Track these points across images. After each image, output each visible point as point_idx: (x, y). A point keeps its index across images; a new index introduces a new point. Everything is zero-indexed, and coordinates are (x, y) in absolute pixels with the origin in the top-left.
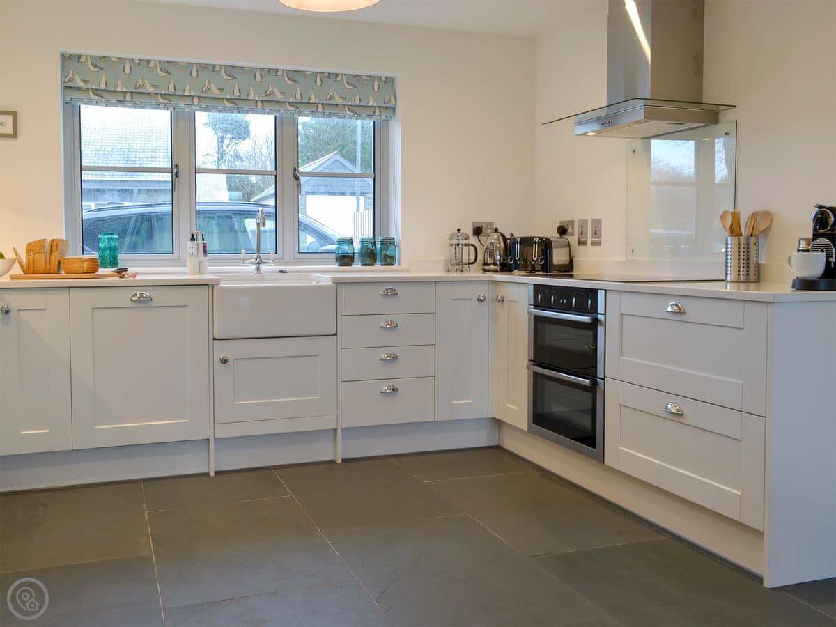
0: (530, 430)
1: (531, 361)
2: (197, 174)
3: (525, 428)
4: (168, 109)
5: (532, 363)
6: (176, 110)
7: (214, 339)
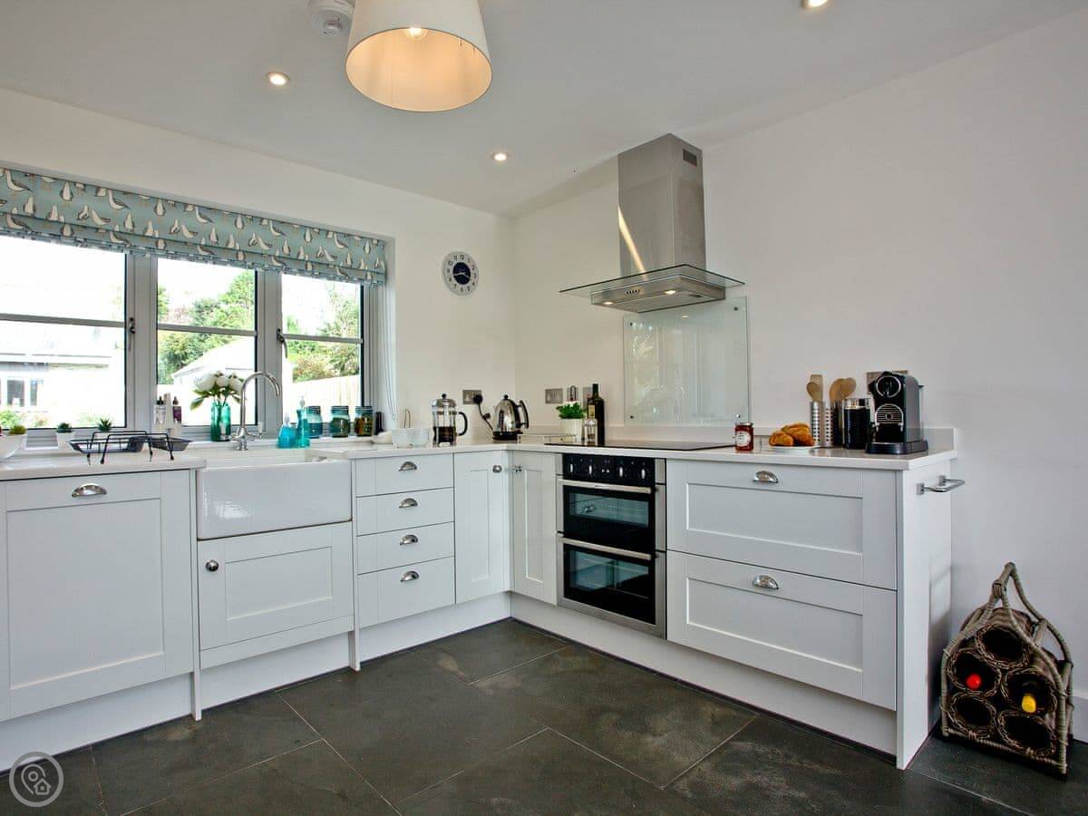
0: (560, 605)
1: (560, 532)
2: (159, 331)
3: (554, 602)
4: (122, 251)
5: (562, 535)
6: (134, 254)
7: (198, 539)
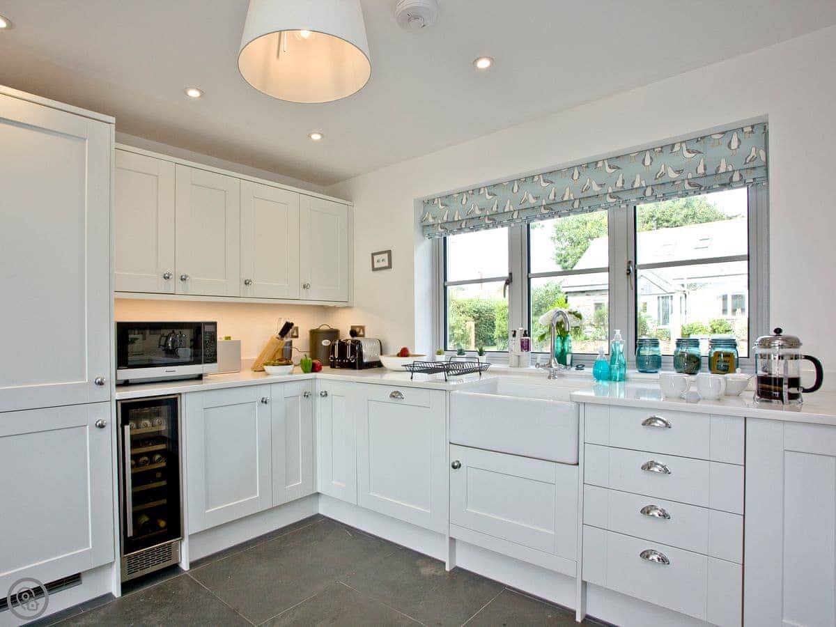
7: (450, 443)
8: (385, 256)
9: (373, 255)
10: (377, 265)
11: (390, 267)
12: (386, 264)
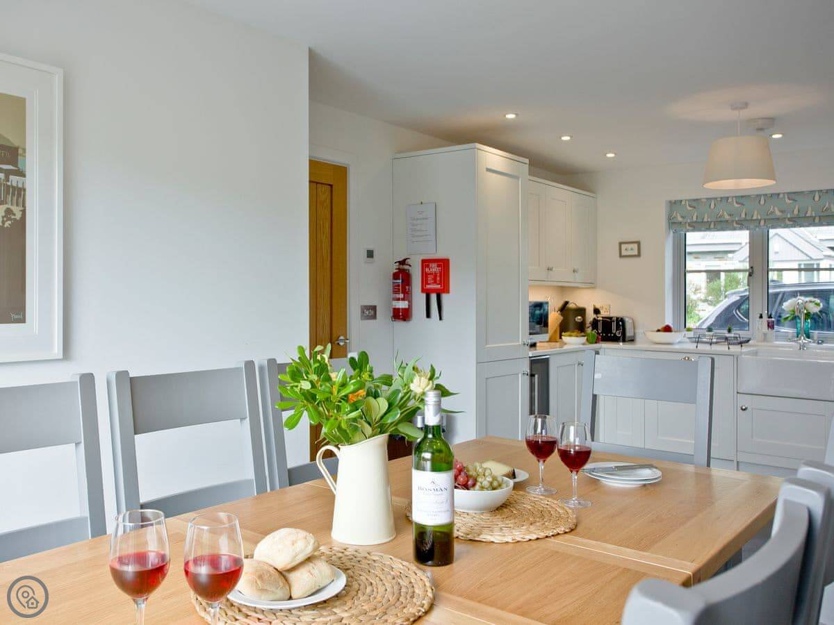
4: (747, 229)
7: (738, 393)
8: (635, 246)
9: (621, 244)
10: (624, 253)
11: (639, 255)
12: (636, 252)
